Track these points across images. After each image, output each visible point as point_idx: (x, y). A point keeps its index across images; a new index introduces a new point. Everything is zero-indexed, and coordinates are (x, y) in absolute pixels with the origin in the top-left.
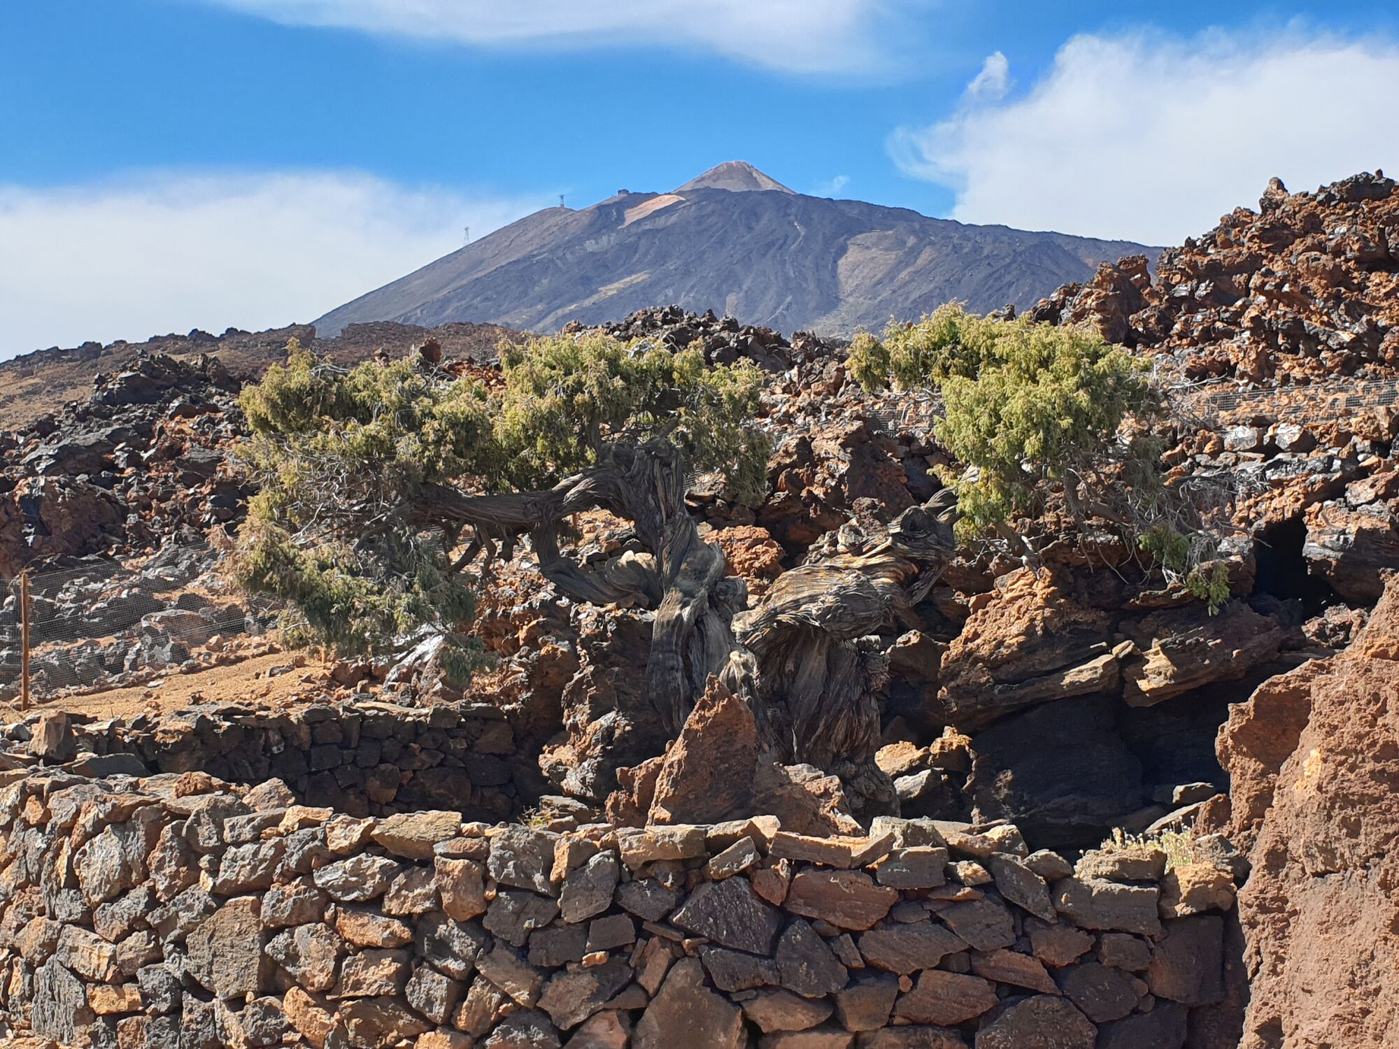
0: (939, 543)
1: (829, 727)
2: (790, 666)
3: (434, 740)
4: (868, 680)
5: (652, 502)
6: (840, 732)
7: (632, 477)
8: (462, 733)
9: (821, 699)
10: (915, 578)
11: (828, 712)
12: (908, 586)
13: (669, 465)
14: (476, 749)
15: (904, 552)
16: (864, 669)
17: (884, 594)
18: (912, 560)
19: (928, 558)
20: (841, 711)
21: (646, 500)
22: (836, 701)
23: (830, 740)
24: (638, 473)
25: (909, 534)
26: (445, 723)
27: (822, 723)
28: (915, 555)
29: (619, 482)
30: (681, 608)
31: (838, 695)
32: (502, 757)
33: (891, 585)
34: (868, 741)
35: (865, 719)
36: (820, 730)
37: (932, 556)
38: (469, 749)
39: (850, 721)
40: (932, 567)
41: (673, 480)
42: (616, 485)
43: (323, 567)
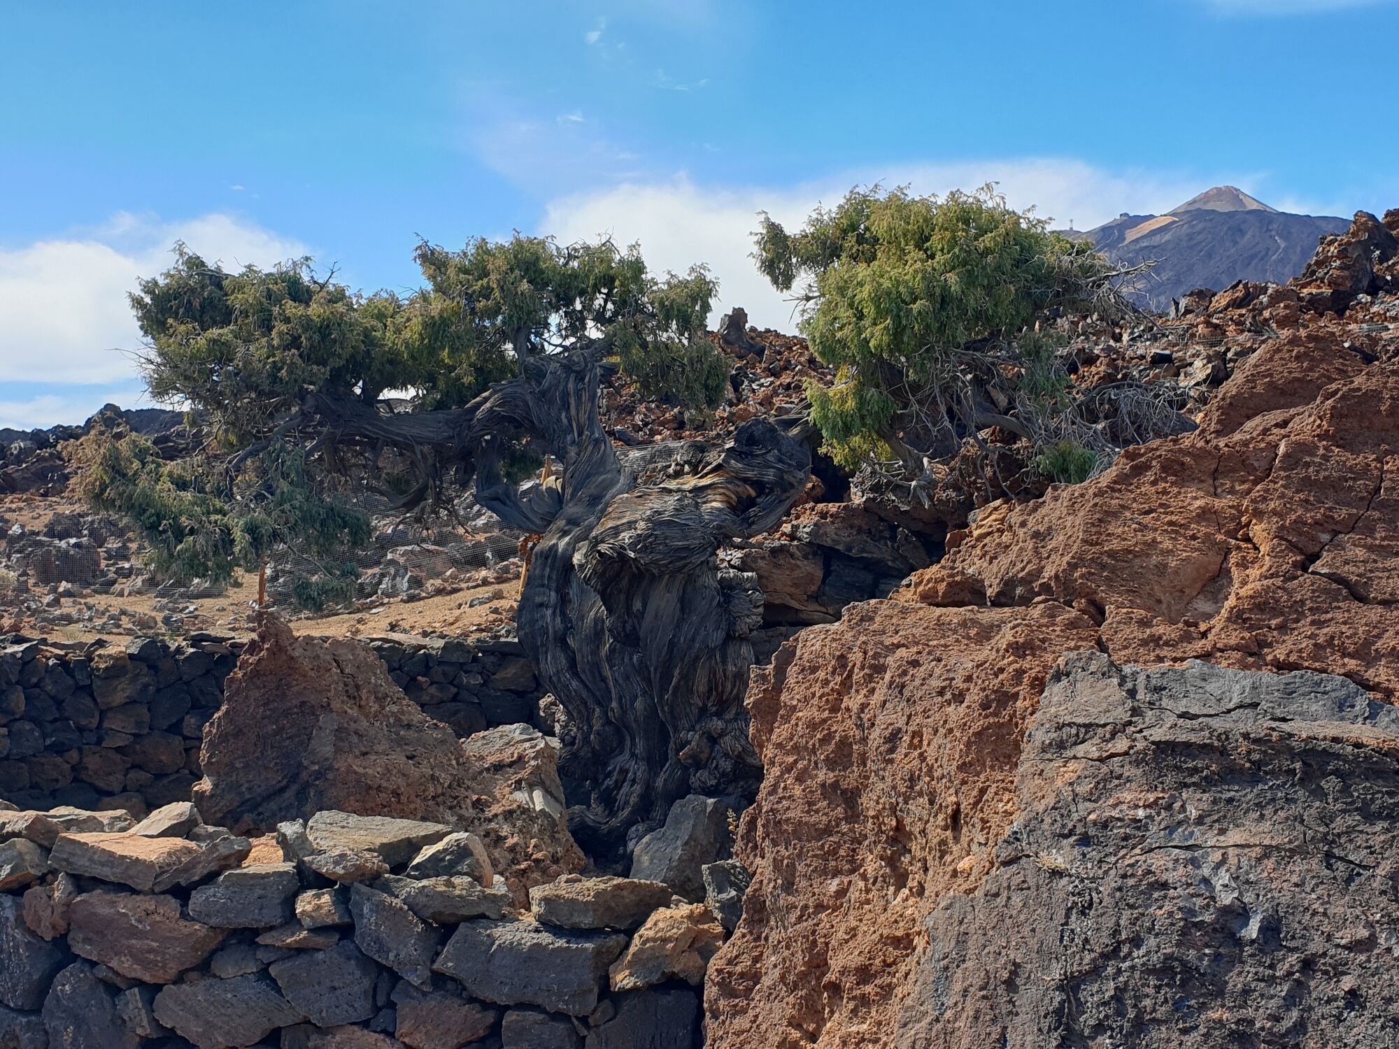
0: (780, 460)
1: (687, 678)
2: (637, 605)
4: (731, 623)
5: (565, 421)
6: (701, 684)
7: (543, 393)
8: (477, 668)
9: (672, 644)
10: (752, 502)
11: (682, 660)
12: (743, 512)
13: (582, 379)
15: (736, 471)
16: (726, 611)
17: (711, 521)
18: (746, 480)
19: (766, 478)
20: (697, 658)
21: (559, 420)
22: (691, 647)
23: (692, 692)
24: (549, 388)
25: (745, 449)
27: (676, 671)
28: (750, 474)
29: (529, 398)
30: (560, 538)
31: (693, 639)
33: (720, 510)
36: (674, 680)
37: (770, 476)
38: (484, 684)
39: (712, 673)
40: (771, 490)
41: (585, 397)
42: (525, 402)
43: (181, 485)
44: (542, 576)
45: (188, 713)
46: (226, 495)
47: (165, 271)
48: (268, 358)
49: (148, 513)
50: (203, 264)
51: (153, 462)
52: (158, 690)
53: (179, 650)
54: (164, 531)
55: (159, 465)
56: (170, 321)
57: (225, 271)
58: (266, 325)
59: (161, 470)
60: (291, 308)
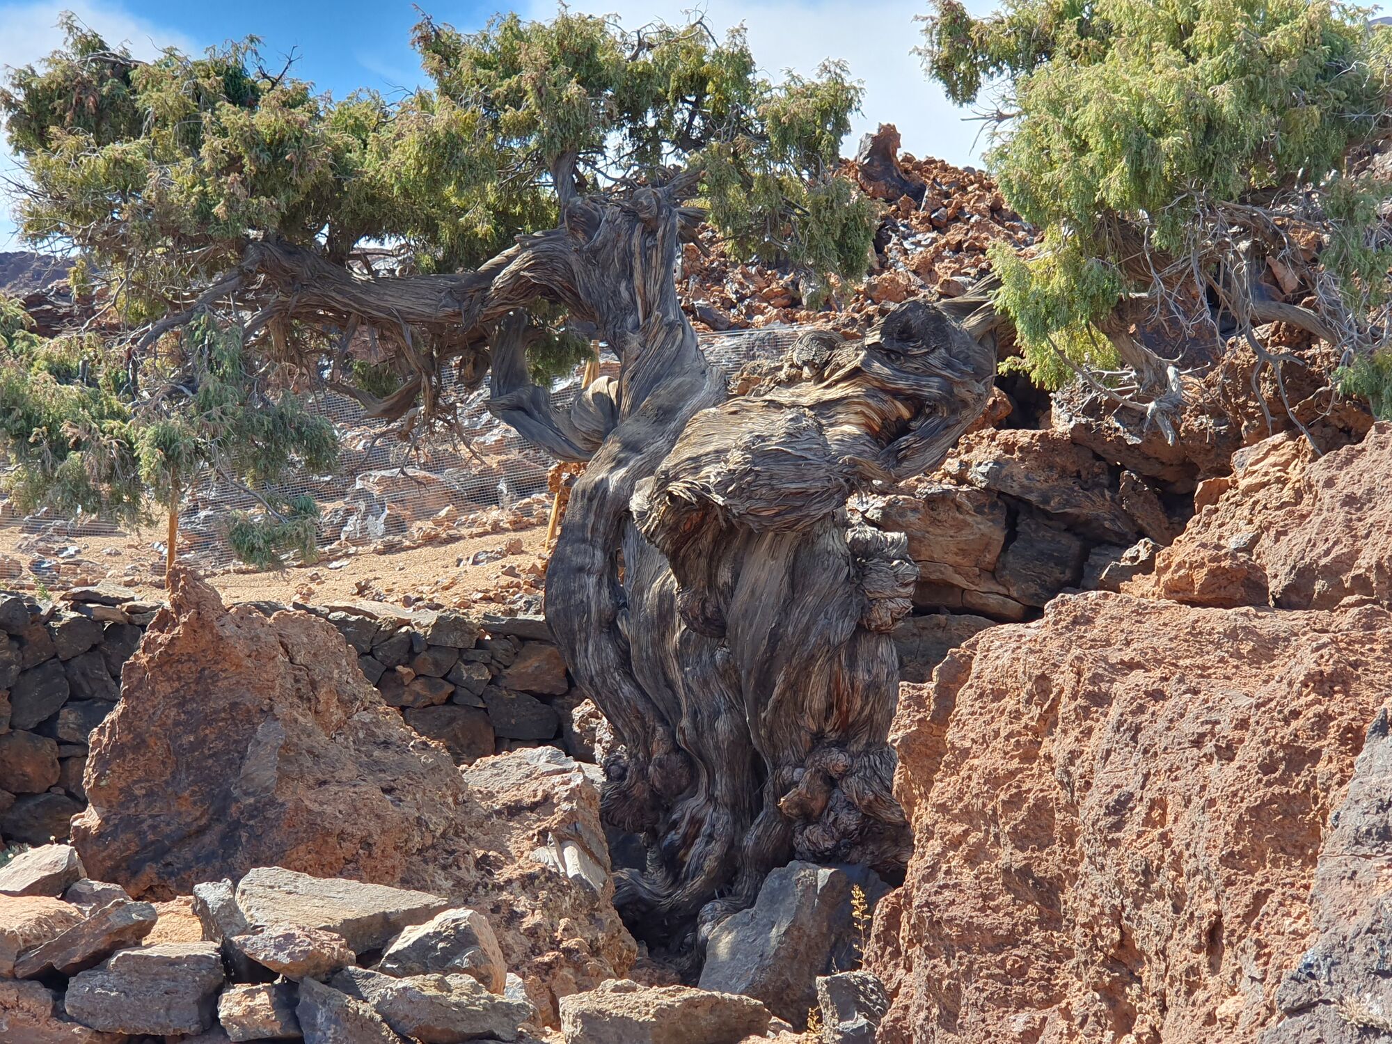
0: (948, 365)
1: (796, 687)
2: (725, 576)
3: (436, 664)
4: (866, 609)
5: (625, 295)
6: (816, 698)
7: (595, 252)
8: (481, 655)
9: (775, 637)
10: (903, 428)
11: (789, 660)
12: (890, 441)
13: (653, 233)
14: (503, 683)
15: (882, 379)
16: (859, 589)
17: (842, 453)
18: (896, 394)
19: (926, 392)
20: (812, 658)
21: (616, 293)
22: (803, 642)
23: (802, 711)
24: (604, 245)
25: (896, 346)
26: (452, 640)
27: (780, 679)
28: (902, 384)
29: (573, 258)
30: (612, 470)
31: (807, 630)
32: (545, 699)
33: (855, 438)
34: (871, 715)
35: (862, 676)
36: (777, 691)
37: (932, 388)
38: (493, 681)
39: (834, 681)
40: (934, 409)
41: (656, 258)
42: (567, 265)
43: (63, 374)
44: (584, 526)
45: (63, 707)
46: (127, 391)
47: (48, 55)
48: (193, 186)
49: (14, 414)
50: (102, 45)
51: (24, 338)
52: (24, 672)
53: (54, 614)
54: (37, 443)
55: (32, 343)
56: (53, 129)
57: (134, 57)
58: (192, 140)
59: (36, 350)
60: (229, 114)
